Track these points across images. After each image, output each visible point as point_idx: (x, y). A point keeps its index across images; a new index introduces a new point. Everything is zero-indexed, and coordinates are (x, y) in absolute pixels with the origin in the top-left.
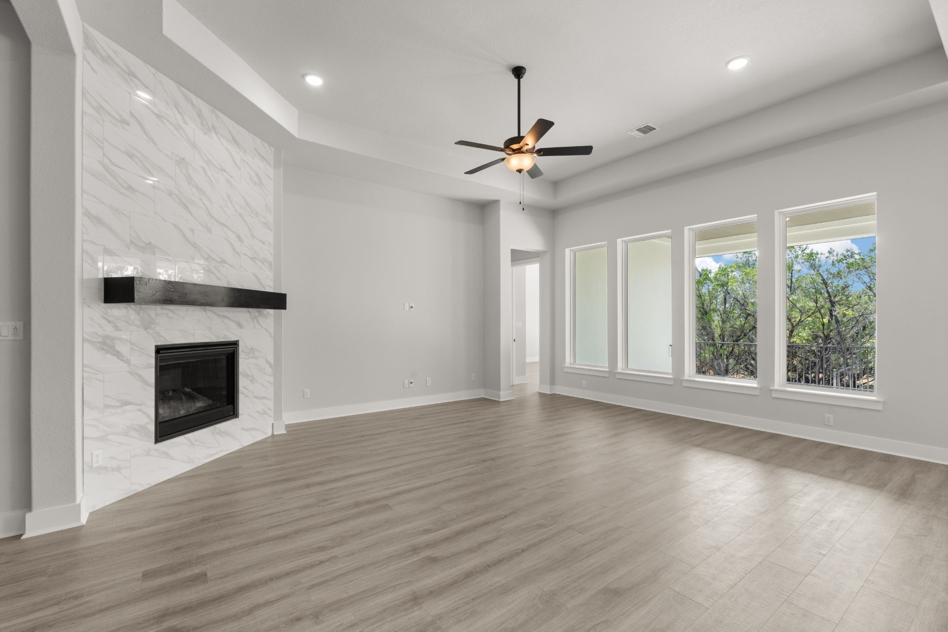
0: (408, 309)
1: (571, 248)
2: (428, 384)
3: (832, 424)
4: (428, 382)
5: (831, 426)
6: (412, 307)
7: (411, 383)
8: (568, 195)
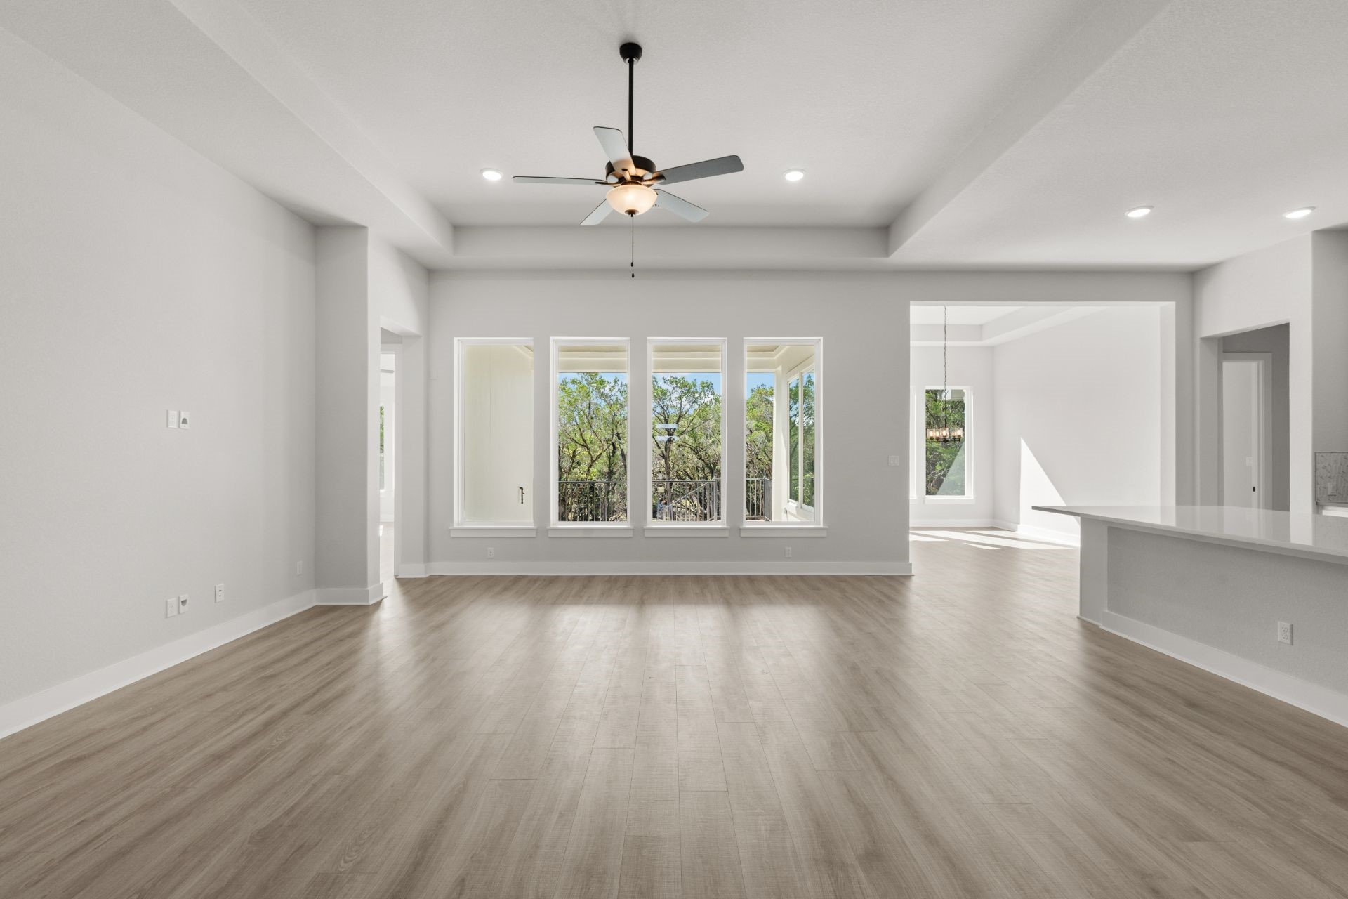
0: (175, 426)
1: (460, 338)
2: (218, 600)
3: (790, 556)
4: (218, 593)
5: (790, 558)
6: (185, 421)
7: (184, 602)
8: (477, 253)
